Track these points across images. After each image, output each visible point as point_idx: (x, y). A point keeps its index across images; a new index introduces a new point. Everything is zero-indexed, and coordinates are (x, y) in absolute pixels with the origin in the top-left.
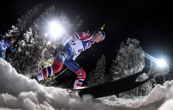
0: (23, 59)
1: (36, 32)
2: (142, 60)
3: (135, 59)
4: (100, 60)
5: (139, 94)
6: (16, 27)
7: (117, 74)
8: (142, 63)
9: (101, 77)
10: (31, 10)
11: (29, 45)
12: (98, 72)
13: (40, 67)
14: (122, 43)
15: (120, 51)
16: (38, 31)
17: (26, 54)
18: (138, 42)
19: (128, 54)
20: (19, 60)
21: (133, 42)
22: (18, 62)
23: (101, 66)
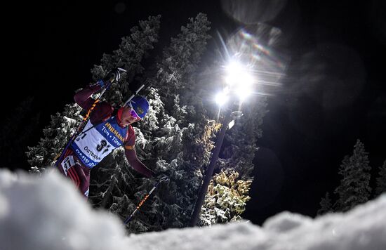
1: (177, 97)
4: (351, 158)
11: (162, 140)
23: (359, 175)
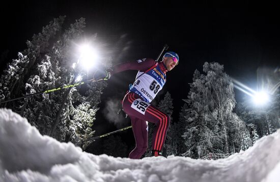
0: (39, 106)
1: (58, 62)
2: (231, 96)
3: (219, 95)
4: (162, 102)
5: (229, 149)
6: (24, 55)
7: (192, 122)
8: (231, 100)
10: (47, 27)
11: (47, 83)
13: (67, 117)
14: (196, 72)
15: (194, 83)
16: (60, 60)
17: (43, 98)
18: (221, 67)
19: (207, 88)
20: (32, 107)
21: (213, 68)
22: (32, 110)
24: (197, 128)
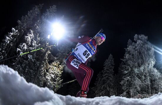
0: (26, 63)
1: (38, 34)
2: (152, 56)
3: (145, 56)
4: (107, 60)
5: (151, 92)
6: (16, 30)
7: (127, 73)
8: (152, 59)
9: (110, 78)
10: (31, 11)
11: (31, 48)
12: (106, 72)
13: (44, 71)
14: (130, 41)
15: (128, 48)
16: (40, 33)
17: (29, 58)
18: (146, 37)
19: (137, 51)
20: (21, 64)
21: (140, 38)
22: (21, 66)
23: (109, 67)
24: (130, 78)
